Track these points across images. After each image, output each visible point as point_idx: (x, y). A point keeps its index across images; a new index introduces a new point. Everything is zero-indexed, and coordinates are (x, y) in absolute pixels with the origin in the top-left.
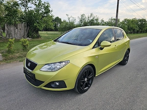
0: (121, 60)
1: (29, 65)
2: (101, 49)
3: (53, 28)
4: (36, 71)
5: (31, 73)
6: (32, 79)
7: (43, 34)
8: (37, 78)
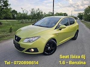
0: (73, 36)
1: (16, 38)
2: (60, 30)
3: (12, 17)
4: (21, 42)
5: (17, 44)
6: (18, 47)
7: (4, 21)
8: (21, 46)
